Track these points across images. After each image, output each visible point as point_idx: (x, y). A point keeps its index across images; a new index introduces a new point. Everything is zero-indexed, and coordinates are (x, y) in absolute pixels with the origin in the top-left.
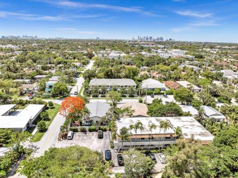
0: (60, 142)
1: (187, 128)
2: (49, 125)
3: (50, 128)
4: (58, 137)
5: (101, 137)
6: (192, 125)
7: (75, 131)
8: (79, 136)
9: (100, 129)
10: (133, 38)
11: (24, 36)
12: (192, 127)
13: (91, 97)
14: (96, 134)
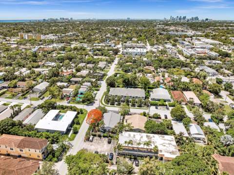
0: (85, 143)
1: (165, 146)
2: (79, 128)
3: (80, 131)
4: (84, 139)
5: (109, 143)
6: (169, 144)
7: (95, 135)
8: (97, 140)
9: (110, 137)
10: (165, 18)
11: (61, 19)
12: (168, 146)
13: (109, 105)
14: (107, 139)
